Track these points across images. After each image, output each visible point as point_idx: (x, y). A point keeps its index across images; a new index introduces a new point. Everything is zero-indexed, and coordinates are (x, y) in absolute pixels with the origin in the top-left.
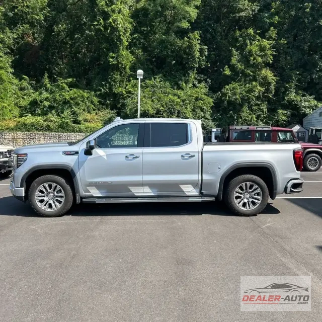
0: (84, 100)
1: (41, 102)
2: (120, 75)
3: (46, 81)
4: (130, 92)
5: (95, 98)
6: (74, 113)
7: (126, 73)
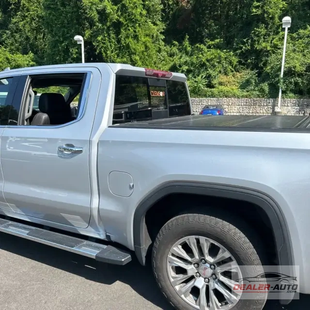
0: (220, 61)
1: (180, 66)
2: (266, 28)
3: (186, 43)
4: (275, 47)
5: (233, 58)
6: (209, 77)
7: (274, 24)
